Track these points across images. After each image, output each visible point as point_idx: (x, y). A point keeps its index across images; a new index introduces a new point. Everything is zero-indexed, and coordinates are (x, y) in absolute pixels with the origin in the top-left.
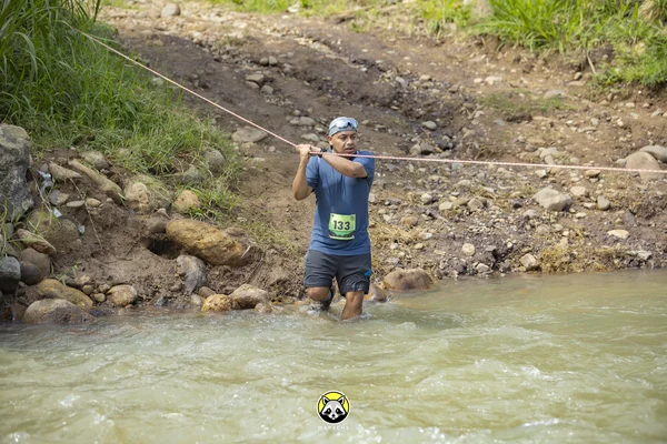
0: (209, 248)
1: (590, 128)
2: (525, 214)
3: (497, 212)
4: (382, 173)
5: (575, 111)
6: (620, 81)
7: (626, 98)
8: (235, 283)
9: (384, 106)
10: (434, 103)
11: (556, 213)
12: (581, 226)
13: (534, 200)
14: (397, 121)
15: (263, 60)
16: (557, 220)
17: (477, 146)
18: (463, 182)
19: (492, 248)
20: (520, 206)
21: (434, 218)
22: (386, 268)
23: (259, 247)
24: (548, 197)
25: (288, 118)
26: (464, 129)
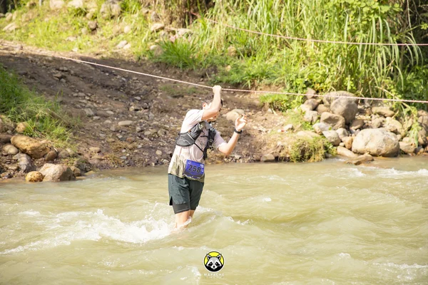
0: (33, 150)
3: (171, 136)
4: (117, 117)
5: (202, 94)
6: (221, 82)
9: (117, 90)
10: (139, 89)
14: (123, 96)
15: (61, 68)
17: (160, 107)
18: (155, 123)
19: (169, 152)
21: (142, 139)
25: (72, 93)
26: (154, 100)
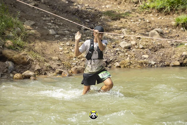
0: (16, 59)
1: (138, 22)
2: (116, 50)
3: (108, 49)
6: (149, 7)
7: (150, 13)
8: (24, 70)
9: (73, 14)
10: (89, 14)
11: (126, 49)
12: (134, 54)
13: (119, 45)
14: (77, 19)
16: (126, 52)
19: (105, 60)
20: (115, 47)
22: (72, 66)
23: (32, 59)
24: (123, 44)
25: (42, 18)
26: (98, 22)
